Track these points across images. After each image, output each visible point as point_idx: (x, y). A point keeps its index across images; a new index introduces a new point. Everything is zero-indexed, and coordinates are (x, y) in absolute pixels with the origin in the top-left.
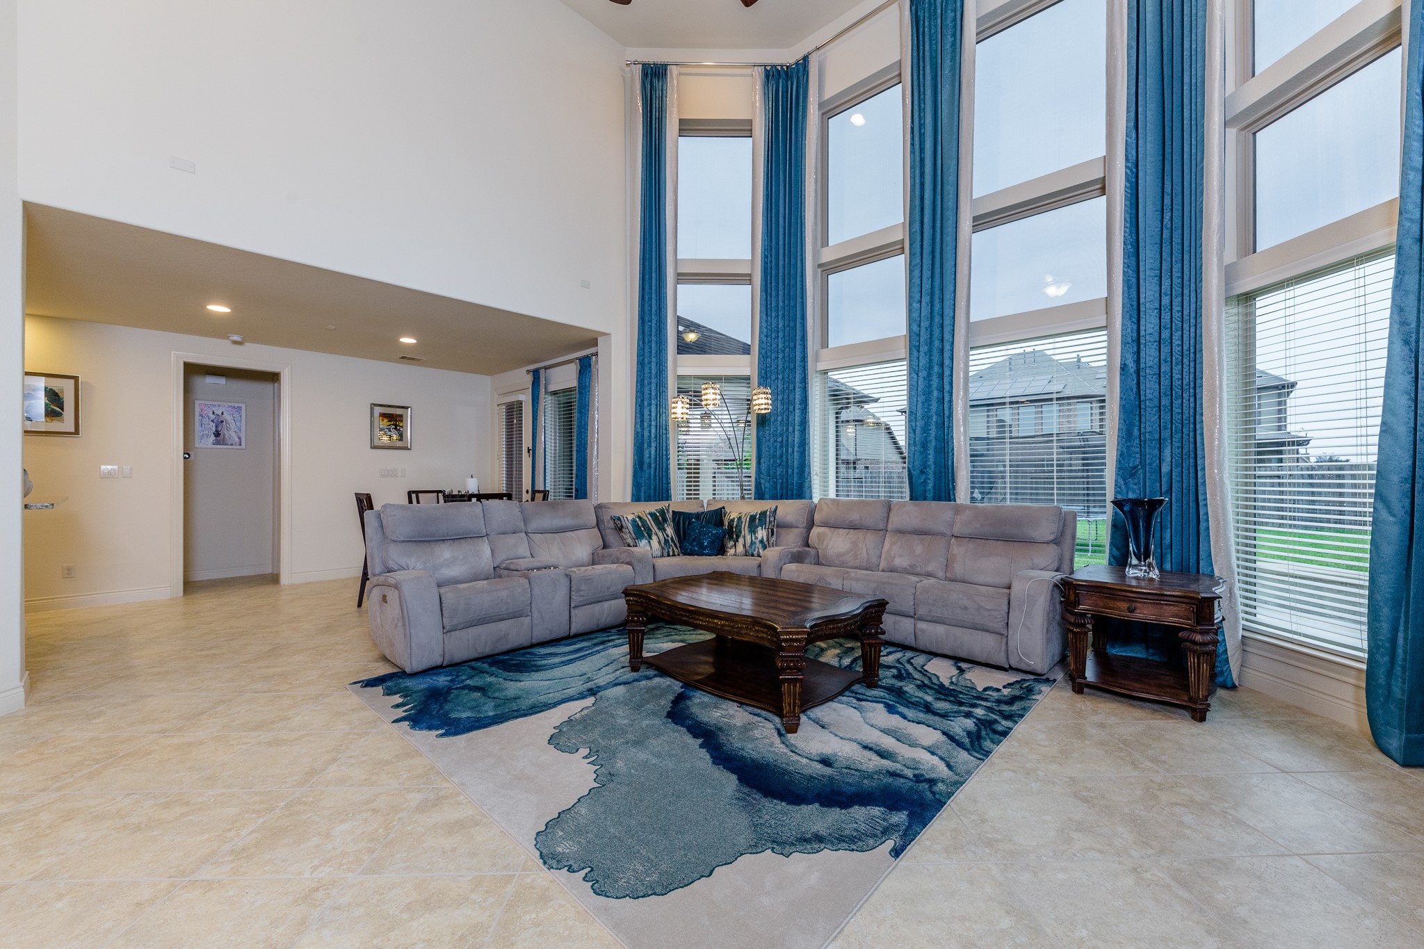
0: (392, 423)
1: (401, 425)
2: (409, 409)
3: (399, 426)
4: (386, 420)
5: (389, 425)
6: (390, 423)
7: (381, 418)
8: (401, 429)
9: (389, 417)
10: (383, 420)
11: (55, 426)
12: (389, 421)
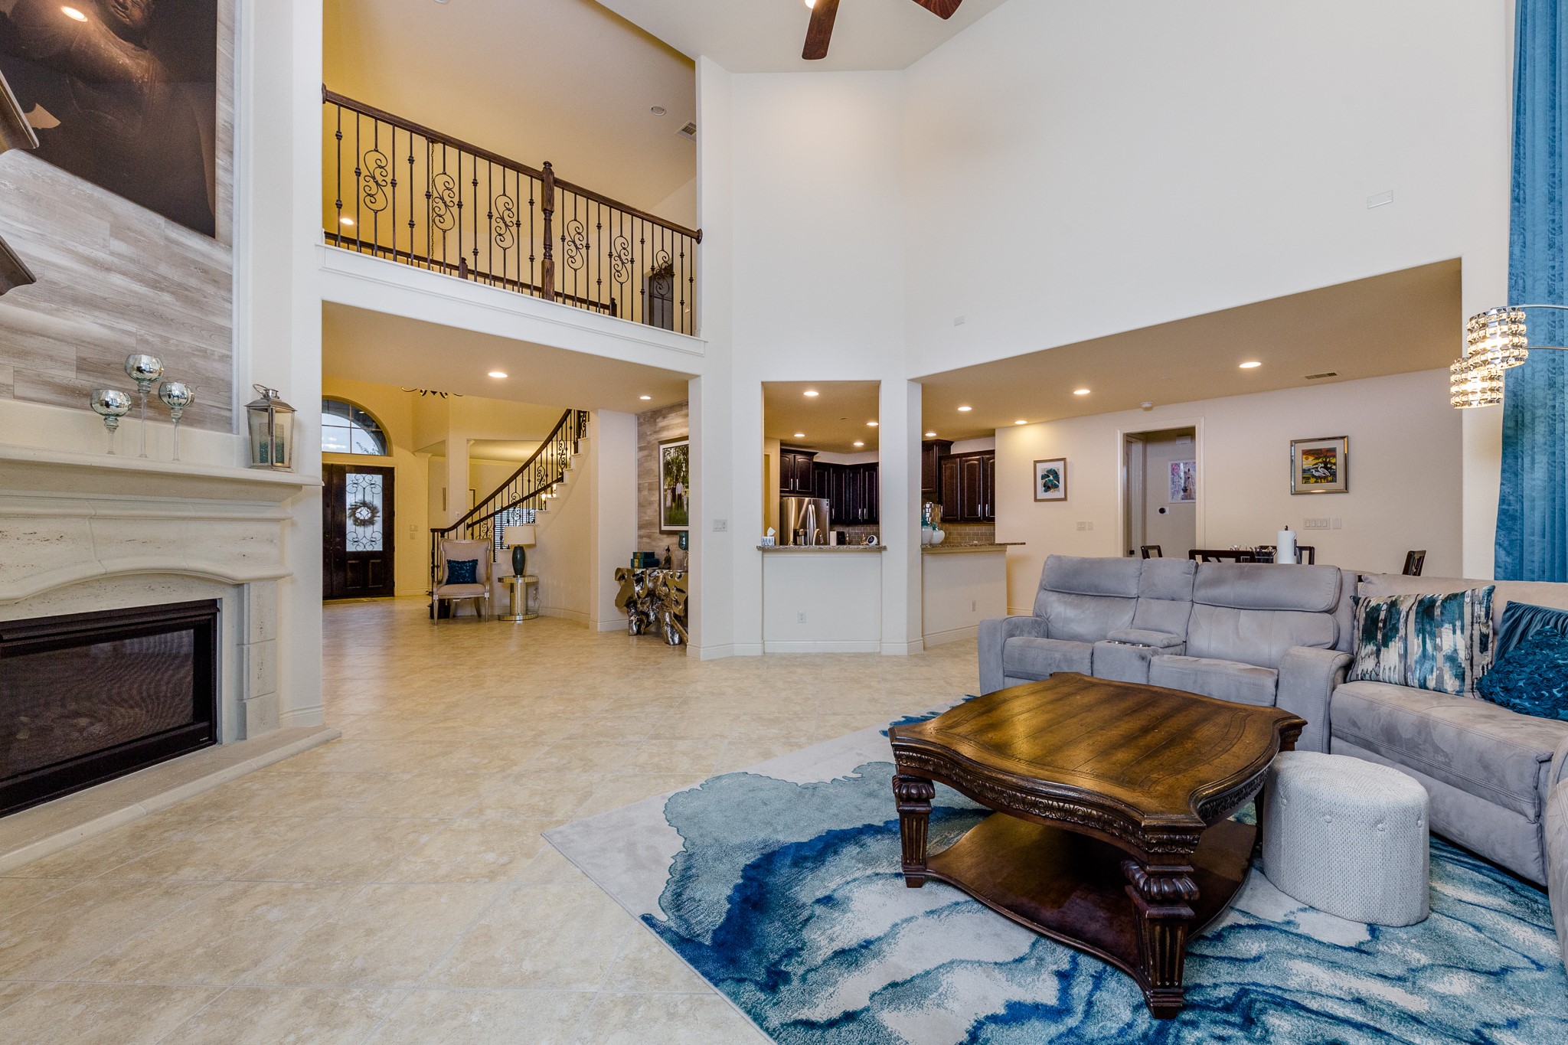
0: (1320, 460)
1: (1333, 461)
2: (1346, 439)
3: (1331, 463)
4: (1311, 458)
5: (1316, 464)
6: (1317, 461)
7: (1304, 456)
8: (1334, 467)
9: (1317, 454)
10: (1307, 459)
11: (1051, 494)
12: (1316, 458)
